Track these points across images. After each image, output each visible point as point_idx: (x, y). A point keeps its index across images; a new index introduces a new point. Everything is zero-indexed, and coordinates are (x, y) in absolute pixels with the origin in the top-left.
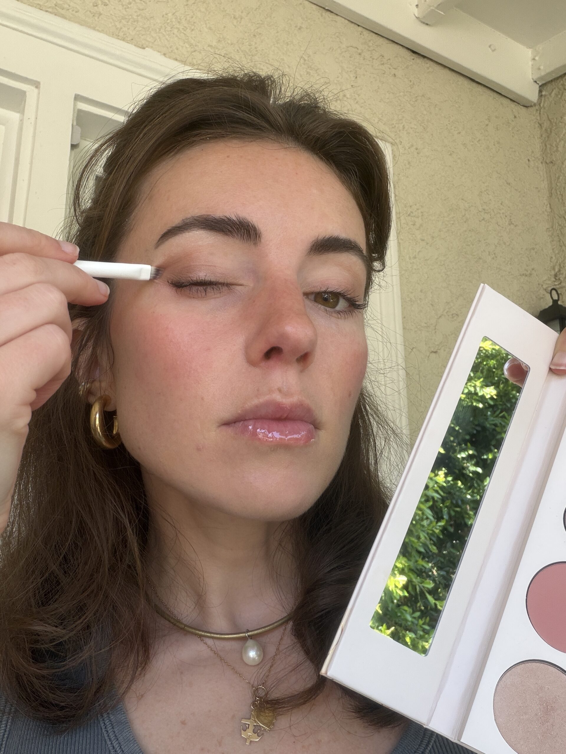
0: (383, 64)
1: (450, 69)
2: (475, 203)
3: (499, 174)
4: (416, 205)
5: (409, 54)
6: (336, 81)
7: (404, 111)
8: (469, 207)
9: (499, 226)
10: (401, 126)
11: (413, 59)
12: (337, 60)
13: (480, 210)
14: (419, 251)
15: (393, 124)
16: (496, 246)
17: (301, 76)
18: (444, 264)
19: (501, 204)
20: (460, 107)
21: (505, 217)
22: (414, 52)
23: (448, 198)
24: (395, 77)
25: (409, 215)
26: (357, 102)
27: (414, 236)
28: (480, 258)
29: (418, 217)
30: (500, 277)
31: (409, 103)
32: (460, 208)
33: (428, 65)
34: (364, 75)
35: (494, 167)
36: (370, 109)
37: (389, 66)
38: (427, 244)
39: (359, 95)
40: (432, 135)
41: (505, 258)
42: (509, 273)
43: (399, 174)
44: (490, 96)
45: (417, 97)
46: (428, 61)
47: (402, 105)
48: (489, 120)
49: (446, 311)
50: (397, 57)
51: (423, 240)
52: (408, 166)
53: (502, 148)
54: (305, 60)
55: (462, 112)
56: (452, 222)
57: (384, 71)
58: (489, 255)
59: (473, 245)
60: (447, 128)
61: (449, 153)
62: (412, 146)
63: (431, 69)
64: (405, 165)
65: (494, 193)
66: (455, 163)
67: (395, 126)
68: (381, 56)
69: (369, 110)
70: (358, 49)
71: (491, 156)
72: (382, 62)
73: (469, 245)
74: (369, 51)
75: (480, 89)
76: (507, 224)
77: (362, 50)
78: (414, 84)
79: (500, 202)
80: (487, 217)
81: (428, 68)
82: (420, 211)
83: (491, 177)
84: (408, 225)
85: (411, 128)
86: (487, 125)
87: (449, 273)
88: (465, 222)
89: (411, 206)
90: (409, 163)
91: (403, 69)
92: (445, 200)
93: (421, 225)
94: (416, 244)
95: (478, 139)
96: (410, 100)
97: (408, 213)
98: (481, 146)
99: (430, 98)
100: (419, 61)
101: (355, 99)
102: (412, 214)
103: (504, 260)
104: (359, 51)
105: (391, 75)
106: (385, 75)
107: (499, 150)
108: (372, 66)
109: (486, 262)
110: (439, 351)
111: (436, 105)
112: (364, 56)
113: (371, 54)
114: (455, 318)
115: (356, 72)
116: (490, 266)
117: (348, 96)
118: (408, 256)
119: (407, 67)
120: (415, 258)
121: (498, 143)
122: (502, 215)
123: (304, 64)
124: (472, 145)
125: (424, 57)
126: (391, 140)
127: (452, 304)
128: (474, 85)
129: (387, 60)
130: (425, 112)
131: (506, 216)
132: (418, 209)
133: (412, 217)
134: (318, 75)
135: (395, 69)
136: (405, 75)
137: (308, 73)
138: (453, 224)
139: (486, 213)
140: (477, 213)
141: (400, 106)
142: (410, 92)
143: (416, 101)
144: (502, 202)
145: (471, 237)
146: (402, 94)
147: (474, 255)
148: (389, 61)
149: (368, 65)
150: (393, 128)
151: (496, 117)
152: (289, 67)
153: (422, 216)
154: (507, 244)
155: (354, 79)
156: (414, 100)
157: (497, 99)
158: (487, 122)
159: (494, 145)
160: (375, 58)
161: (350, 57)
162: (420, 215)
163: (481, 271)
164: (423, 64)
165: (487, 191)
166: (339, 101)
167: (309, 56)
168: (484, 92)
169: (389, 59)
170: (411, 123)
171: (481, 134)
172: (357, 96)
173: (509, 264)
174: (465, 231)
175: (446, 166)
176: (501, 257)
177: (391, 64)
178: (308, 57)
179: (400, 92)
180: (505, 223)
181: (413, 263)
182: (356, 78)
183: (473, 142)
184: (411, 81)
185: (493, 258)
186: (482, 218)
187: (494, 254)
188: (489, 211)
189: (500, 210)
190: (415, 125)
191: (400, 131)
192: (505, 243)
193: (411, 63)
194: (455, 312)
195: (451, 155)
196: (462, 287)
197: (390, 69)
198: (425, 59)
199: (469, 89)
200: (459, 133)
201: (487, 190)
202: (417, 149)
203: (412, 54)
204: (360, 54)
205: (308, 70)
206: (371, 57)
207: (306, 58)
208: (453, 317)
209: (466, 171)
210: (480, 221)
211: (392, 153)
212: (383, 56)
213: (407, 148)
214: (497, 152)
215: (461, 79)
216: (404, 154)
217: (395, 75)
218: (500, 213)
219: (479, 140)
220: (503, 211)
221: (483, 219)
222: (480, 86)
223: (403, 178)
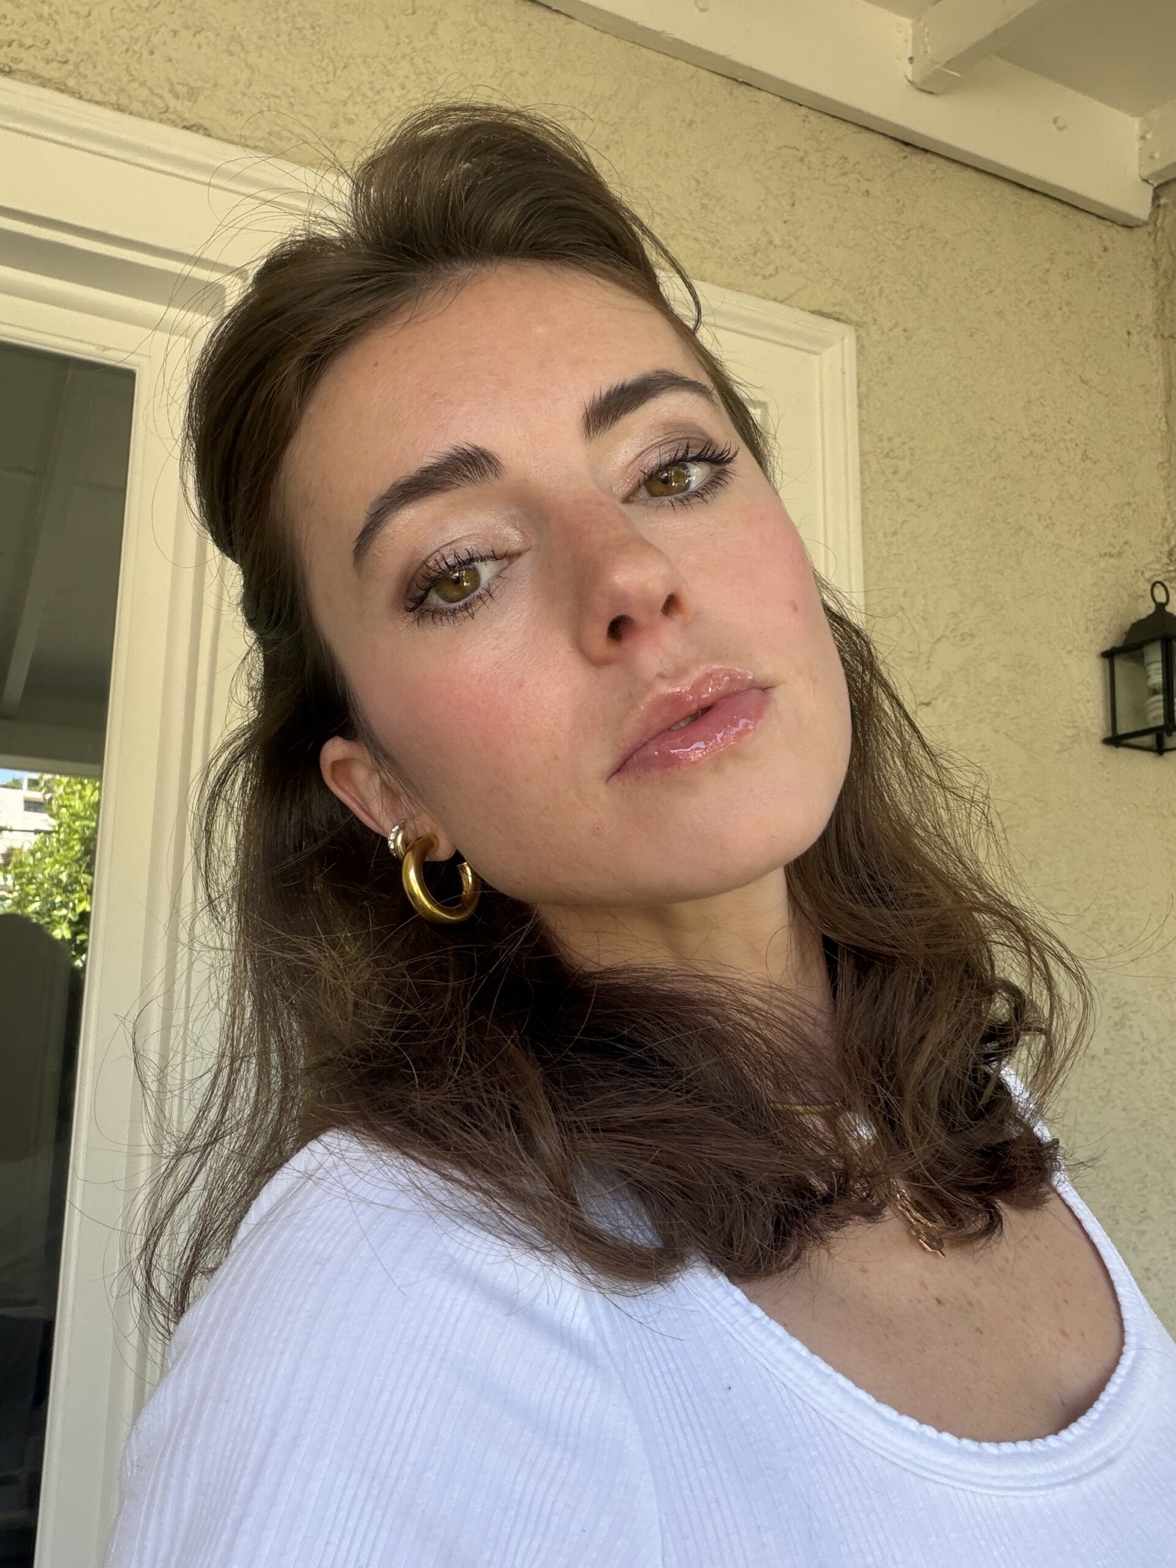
0: (846, 174)
1: (977, 170)
2: (1016, 424)
3: (1067, 364)
4: (899, 435)
5: (897, 149)
6: (754, 218)
7: (883, 260)
8: (1004, 433)
9: (1062, 464)
10: (877, 289)
11: (905, 158)
12: (757, 176)
13: (1026, 436)
14: (904, 522)
15: (861, 287)
16: (1053, 503)
17: (690, 213)
18: (950, 544)
19: (1069, 422)
20: (993, 241)
21: (1074, 446)
22: (906, 144)
23: (962, 419)
24: (868, 195)
25: (887, 456)
26: (793, 253)
27: (894, 494)
28: (1020, 528)
29: (903, 458)
30: (1058, 560)
31: (894, 244)
32: (985, 436)
33: (934, 166)
34: (808, 199)
35: (1058, 352)
36: (818, 262)
37: (857, 176)
38: (919, 506)
39: (797, 239)
40: (936, 300)
41: (1070, 526)
42: (1077, 552)
43: (870, 381)
44: (1057, 213)
45: (908, 230)
46: (934, 158)
47: (880, 249)
48: (1051, 260)
49: (949, 630)
50: (873, 156)
51: (911, 500)
52: (887, 364)
53: (1075, 312)
54: (698, 182)
55: (999, 250)
56: (968, 464)
57: (846, 186)
58: (1039, 520)
59: (1008, 504)
60: (966, 285)
61: (969, 333)
62: (896, 325)
63: (939, 174)
64: (882, 363)
65: (1055, 402)
66: (979, 351)
67: (865, 292)
68: (841, 159)
69: (816, 265)
70: (797, 149)
71: (1052, 331)
72: (844, 171)
73: (1000, 505)
74: (820, 151)
75: (1035, 201)
76: (1077, 460)
77: (806, 153)
78: (904, 205)
79: (1067, 419)
80: (1039, 448)
81: (933, 172)
82: (906, 447)
83: (1049, 373)
84: (883, 473)
85: (897, 292)
86: (1047, 271)
87: (958, 559)
88: (995, 462)
89: (890, 439)
90: (890, 358)
91: (884, 180)
92: (957, 423)
93: (909, 473)
94: (898, 508)
95: (1026, 301)
96: (896, 239)
97: (885, 452)
98: (1033, 313)
99: (934, 230)
100: (917, 159)
101: (791, 246)
102: (892, 455)
103: (1068, 528)
104: (801, 154)
105: (860, 194)
106: (849, 195)
107: (1069, 317)
108: (824, 180)
109: (1032, 534)
110: (934, 702)
111: (946, 243)
112: (810, 162)
113: (824, 157)
114: (967, 641)
115: (793, 194)
116: (1040, 543)
117: (777, 242)
118: (881, 532)
119: (892, 175)
120: (894, 534)
121: (1069, 304)
122: (1068, 443)
123: (697, 190)
124: (1015, 313)
125: (926, 151)
126: (855, 318)
127: (962, 616)
128: (1025, 194)
129: (854, 165)
130: (924, 259)
131: (1077, 445)
132: (904, 444)
133: (892, 458)
134: (723, 208)
135: (869, 180)
136: (888, 190)
137: (703, 206)
138: (970, 467)
139: (1036, 441)
140: (1020, 442)
141: (876, 250)
142: (897, 222)
143: (907, 238)
144: (1070, 419)
145: (1005, 488)
146: (880, 227)
147: (1009, 523)
148: (857, 166)
149: (816, 178)
150: (860, 294)
151: (1067, 253)
152: (669, 198)
153: (912, 455)
154: (1076, 498)
155: (788, 208)
156: (903, 236)
157: (1070, 217)
158: (1047, 265)
159: (1060, 309)
160: (831, 164)
161: (783, 167)
162: (908, 454)
163: (1023, 552)
164: (924, 165)
165: (1042, 400)
166: (759, 254)
167: (706, 173)
168: (1044, 206)
169: (858, 163)
170: (895, 282)
171: (1034, 289)
172: (793, 240)
173: (1077, 535)
174: (994, 479)
175: (961, 358)
176: (1062, 523)
177: (860, 173)
178: (705, 176)
179: (877, 225)
180: (1074, 459)
181: (891, 543)
182: (793, 205)
183: (1016, 306)
184: (898, 201)
185: (1047, 527)
186: (1028, 452)
187: (1050, 518)
188: (1043, 437)
189: (1065, 433)
190: (903, 284)
191: (874, 299)
192: (1071, 497)
193: (901, 165)
194: (966, 630)
195: (972, 335)
196: (982, 584)
197: (858, 181)
198: (929, 155)
199: (1014, 203)
200: (990, 292)
201: (1041, 397)
202: (905, 330)
203: (903, 147)
204: (802, 160)
205: (705, 201)
206: (822, 163)
207: (701, 180)
208: (963, 640)
209: (1001, 364)
210: (1024, 458)
211: (858, 343)
212: (845, 159)
213: (886, 330)
214: (1065, 322)
215: (999, 187)
216: (880, 342)
217: (867, 192)
218: (1065, 440)
219: (1030, 302)
220: (1072, 435)
221: (1031, 453)
222: (1036, 195)
223: (876, 387)
